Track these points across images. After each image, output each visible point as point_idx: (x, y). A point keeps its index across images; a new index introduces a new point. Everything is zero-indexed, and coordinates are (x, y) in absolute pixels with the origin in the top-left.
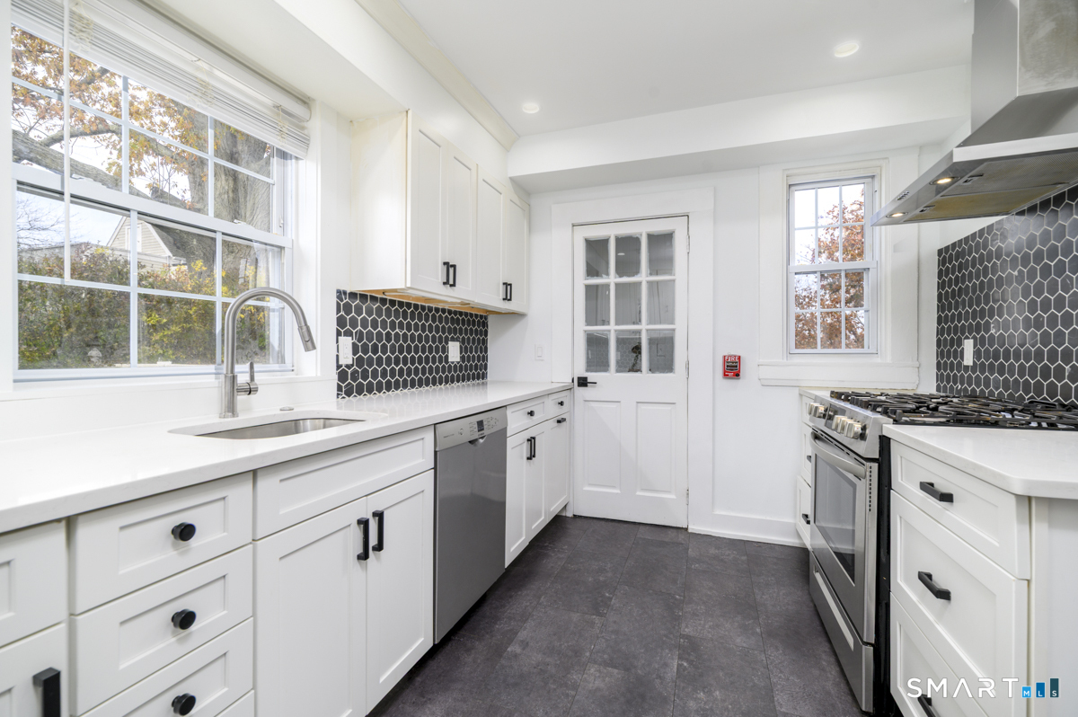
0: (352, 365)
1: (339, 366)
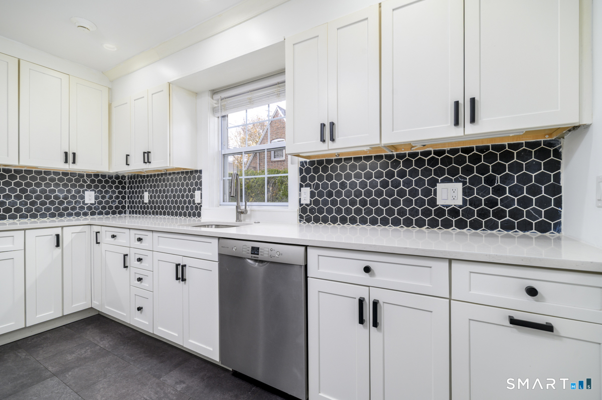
0: (310, 204)
1: (301, 205)
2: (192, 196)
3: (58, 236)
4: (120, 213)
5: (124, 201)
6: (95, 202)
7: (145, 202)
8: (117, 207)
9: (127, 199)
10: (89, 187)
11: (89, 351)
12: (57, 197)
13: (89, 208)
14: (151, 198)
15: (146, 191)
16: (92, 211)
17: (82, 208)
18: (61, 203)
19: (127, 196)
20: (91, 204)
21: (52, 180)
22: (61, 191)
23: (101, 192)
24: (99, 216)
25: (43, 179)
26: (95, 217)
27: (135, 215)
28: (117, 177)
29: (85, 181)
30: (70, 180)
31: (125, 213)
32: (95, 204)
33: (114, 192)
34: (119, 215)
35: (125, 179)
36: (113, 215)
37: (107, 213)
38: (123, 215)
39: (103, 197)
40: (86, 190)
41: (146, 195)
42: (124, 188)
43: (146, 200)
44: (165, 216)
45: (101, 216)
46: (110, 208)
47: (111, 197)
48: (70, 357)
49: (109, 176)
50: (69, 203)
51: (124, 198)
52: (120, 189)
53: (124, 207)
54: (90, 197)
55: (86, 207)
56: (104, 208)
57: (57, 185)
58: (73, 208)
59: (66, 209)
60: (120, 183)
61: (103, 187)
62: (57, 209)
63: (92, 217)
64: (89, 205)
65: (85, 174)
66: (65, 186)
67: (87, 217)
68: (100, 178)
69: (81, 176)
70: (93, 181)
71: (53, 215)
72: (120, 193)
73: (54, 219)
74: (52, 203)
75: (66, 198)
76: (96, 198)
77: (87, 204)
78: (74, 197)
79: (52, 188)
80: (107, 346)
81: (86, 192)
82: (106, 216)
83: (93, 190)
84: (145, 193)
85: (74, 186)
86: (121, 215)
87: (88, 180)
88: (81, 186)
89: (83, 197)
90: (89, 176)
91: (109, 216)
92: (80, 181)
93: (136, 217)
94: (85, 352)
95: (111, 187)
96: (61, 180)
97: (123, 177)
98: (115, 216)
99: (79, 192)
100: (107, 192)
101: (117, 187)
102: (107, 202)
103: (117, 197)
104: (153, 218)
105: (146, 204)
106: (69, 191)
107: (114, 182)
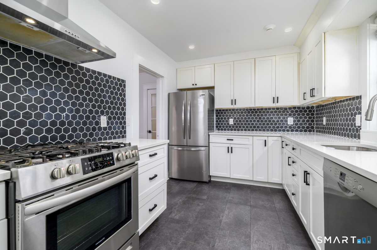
2: (354, 120)
3: (265, 141)
4: (310, 131)
5: (313, 123)
6: (294, 124)
7: (324, 124)
8: (308, 127)
9: (315, 122)
10: (290, 115)
11: (269, 204)
12: (274, 121)
13: (290, 127)
14: (327, 122)
15: (324, 116)
16: (292, 129)
17: (286, 127)
18: (276, 124)
19: (315, 120)
20: (291, 125)
21: (272, 112)
22: (276, 118)
23: (297, 118)
24: (296, 132)
25: (268, 112)
26: (293, 132)
27: (319, 133)
28: (308, 108)
29: (288, 112)
30: (280, 112)
31: (314, 131)
32: (294, 125)
33: (306, 118)
34: (309, 133)
35: (313, 109)
36: (305, 132)
37: (301, 131)
38: (312, 133)
39: (299, 121)
40: (288, 117)
41: (324, 119)
42: (313, 114)
43: (324, 123)
44: (335, 136)
45: (297, 132)
46: (303, 127)
47: (304, 121)
48: (261, 203)
49: (302, 107)
50: (280, 124)
51: (313, 121)
52: (310, 116)
53: (313, 128)
54: (290, 121)
55: (288, 126)
56: (299, 127)
57: (274, 115)
58: (282, 127)
59: (278, 127)
60: (310, 111)
61: (299, 115)
62: (274, 127)
63: (291, 132)
64: (290, 125)
65: (288, 107)
66: (278, 115)
67: (289, 132)
68: (297, 109)
69: (286, 109)
70: (292, 112)
71: (272, 130)
72: (310, 118)
73: (272, 132)
74: (272, 124)
75: (278, 121)
76: (294, 121)
77: (289, 125)
78: (282, 121)
79: (272, 116)
80: (278, 207)
81: (288, 118)
82: (300, 133)
83: (292, 117)
84: (324, 118)
85: (282, 115)
86: (311, 133)
87: (289, 111)
88: (286, 115)
89: (287, 121)
90: (290, 108)
91: (302, 133)
92: (285, 112)
93: (319, 134)
94: (268, 204)
95: (303, 115)
96: (276, 112)
97: (313, 107)
98: (306, 133)
99: (284, 118)
100: (301, 118)
101: (308, 114)
102: (301, 124)
103: (308, 121)
104: (328, 136)
105: (324, 125)
106: (279, 118)
107: (306, 111)
